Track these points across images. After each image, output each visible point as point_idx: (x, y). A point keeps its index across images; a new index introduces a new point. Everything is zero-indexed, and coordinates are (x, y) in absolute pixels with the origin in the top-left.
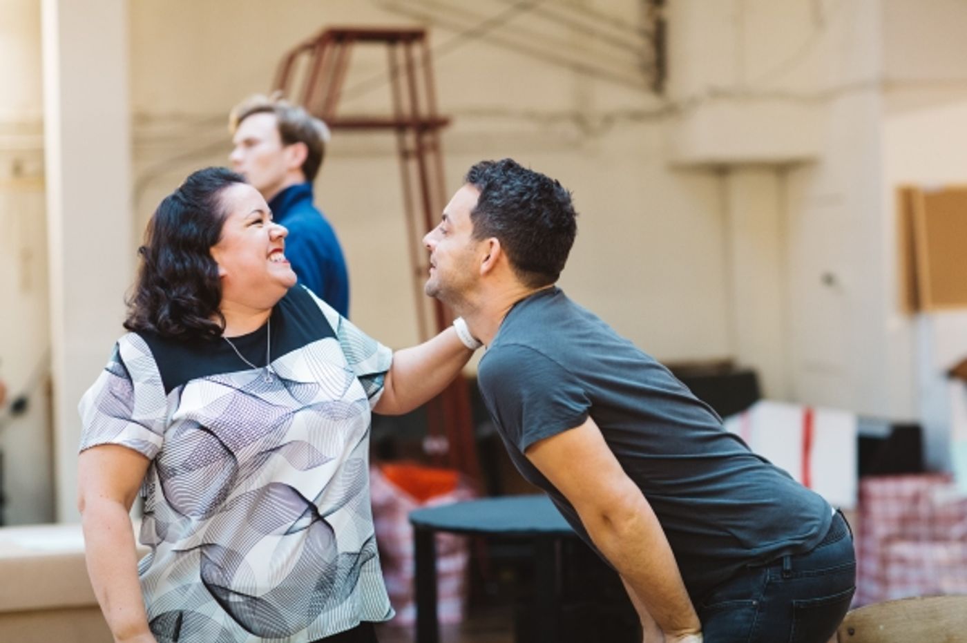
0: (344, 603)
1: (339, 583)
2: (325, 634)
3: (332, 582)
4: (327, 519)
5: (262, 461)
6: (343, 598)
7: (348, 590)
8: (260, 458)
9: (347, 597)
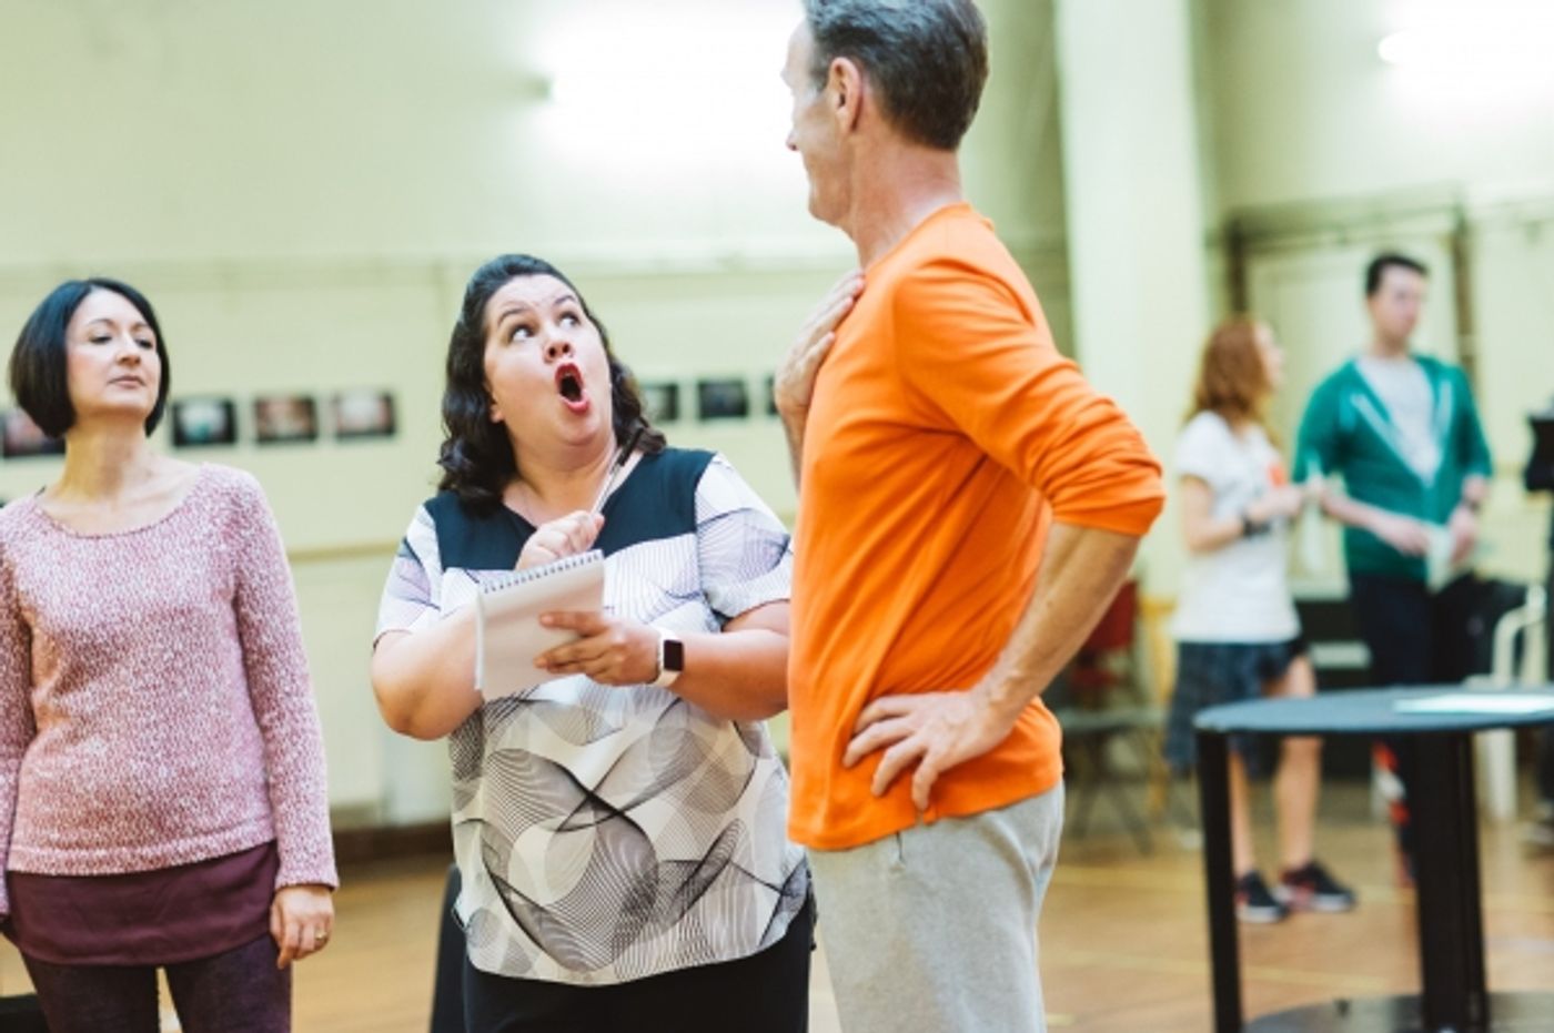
0: (670, 932)
1: (662, 902)
2: (642, 972)
3: (651, 901)
4: (629, 814)
5: (507, 711)
6: (668, 924)
7: (677, 915)
8: (504, 706)
9: (674, 923)
